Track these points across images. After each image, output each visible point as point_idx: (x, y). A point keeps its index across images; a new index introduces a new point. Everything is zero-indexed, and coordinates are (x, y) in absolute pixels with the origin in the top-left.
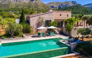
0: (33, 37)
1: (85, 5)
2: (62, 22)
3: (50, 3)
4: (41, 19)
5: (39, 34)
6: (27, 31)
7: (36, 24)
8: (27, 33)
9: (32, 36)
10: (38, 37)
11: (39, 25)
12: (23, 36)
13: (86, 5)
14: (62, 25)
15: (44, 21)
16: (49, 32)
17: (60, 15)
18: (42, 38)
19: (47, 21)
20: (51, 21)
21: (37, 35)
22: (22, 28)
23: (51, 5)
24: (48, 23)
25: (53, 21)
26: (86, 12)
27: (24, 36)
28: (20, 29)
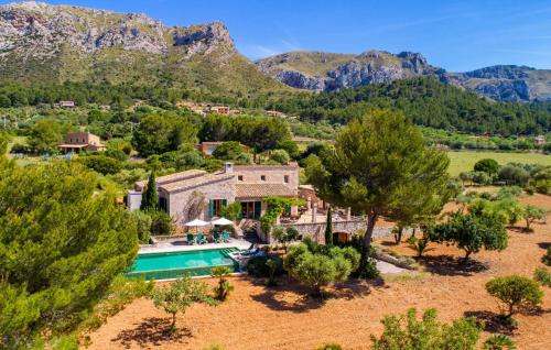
0: (176, 244)
1: (469, 75)
2: (258, 204)
3: (282, 59)
4: (198, 198)
5: (190, 237)
6: (161, 229)
7: (184, 210)
8: (161, 233)
9: (173, 240)
10: (186, 243)
11: (192, 213)
12: (151, 242)
13: (476, 74)
14: (258, 213)
15: (207, 201)
16: (217, 233)
17: (263, 178)
18: (196, 247)
19: (215, 201)
20: (225, 201)
21: (185, 239)
22: (150, 221)
23: (286, 68)
24: (217, 207)
25: (231, 201)
26: (462, 115)
27: (155, 241)
28: (147, 224)
